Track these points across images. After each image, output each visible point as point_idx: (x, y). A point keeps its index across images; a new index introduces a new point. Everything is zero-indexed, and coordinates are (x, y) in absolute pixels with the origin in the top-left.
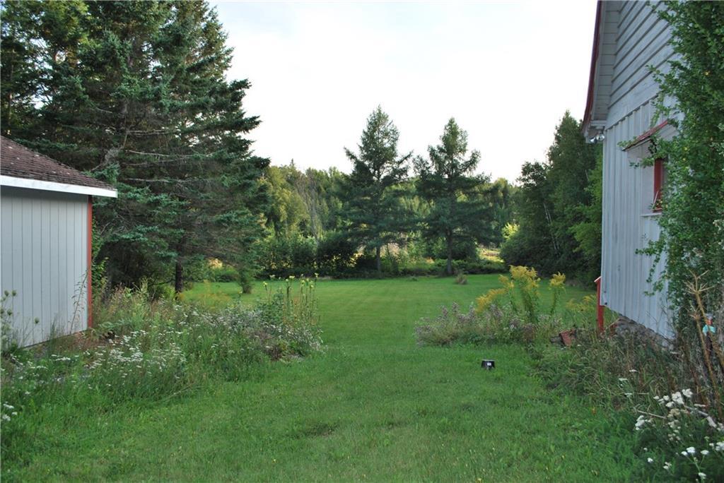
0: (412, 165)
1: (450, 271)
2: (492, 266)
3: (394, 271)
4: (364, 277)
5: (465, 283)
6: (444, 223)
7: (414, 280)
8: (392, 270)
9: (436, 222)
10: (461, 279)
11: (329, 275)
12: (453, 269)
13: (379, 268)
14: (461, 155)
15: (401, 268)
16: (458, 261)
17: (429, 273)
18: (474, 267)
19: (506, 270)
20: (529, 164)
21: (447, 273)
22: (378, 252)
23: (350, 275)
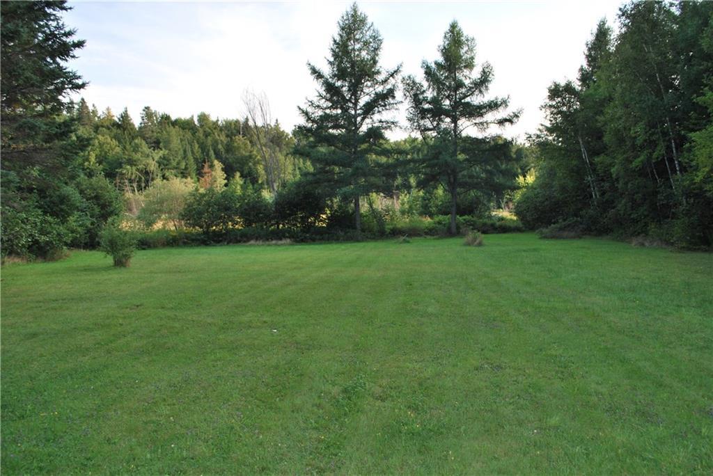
0: (401, 86)
1: (454, 230)
2: (508, 224)
3: (380, 231)
4: (337, 240)
5: (480, 244)
6: (446, 162)
7: (405, 241)
8: (376, 229)
9: (436, 161)
10: (475, 239)
11: (290, 238)
12: (458, 228)
13: (358, 226)
14: (466, 72)
15: (388, 227)
16: (464, 217)
17: (426, 234)
18: (485, 224)
19: (524, 228)
20: (557, 86)
21: (451, 232)
22: (357, 205)
23: (318, 237)
